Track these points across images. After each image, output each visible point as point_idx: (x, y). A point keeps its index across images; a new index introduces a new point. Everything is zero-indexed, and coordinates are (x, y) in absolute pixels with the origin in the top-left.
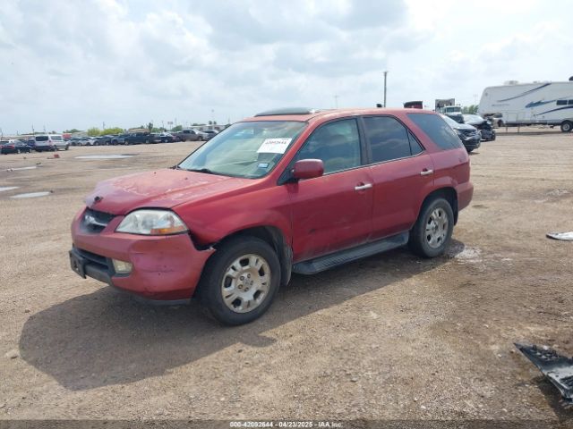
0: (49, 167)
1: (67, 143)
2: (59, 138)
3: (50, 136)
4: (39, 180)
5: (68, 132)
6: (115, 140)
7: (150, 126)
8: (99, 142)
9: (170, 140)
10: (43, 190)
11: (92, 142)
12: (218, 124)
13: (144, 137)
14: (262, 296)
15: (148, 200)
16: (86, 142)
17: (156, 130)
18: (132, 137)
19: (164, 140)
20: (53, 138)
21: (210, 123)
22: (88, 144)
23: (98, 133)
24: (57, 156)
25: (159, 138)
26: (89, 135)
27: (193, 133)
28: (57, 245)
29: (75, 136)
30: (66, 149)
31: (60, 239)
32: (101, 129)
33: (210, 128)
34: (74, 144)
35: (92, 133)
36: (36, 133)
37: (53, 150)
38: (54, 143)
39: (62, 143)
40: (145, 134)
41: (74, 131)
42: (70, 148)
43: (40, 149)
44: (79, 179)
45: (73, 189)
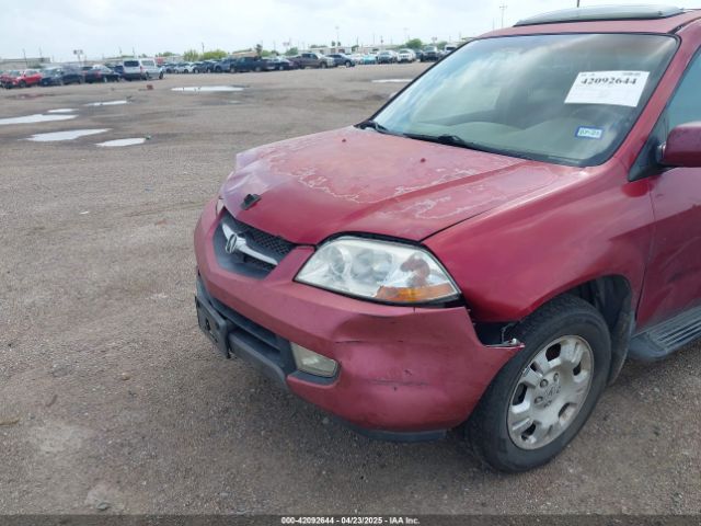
0: (141, 101)
1: (161, 69)
2: (151, 63)
3: (140, 61)
4: (131, 120)
5: (160, 55)
6: (218, 67)
7: (259, 48)
8: (199, 69)
9: (286, 67)
10: (136, 136)
11: (190, 69)
12: (343, 45)
13: (254, 63)
14: (570, 412)
15: (360, 213)
16: (183, 69)
17: (266, 54)
18: (239, 63)
19: (279, 66)
20: (144, 63)
21: (333, 44)
22: (186, 72)
23: (196, 56)
24: (150, 87)
25: (271, 65)
26: (185, 59)
27: (315, 57)
28: (162, 233)
29: (169, 60)
30: (161, 78)
31: (164, 222)
32: (200, 52)
33: (333, 50)
34: (169, 71)
35: (190, 56)
36: (124, 57)
37: (145, 79)
38: (146, 69)
39: (154, 69)
40: (255, 59)
41: (167, 55)
42: (165, 76)
43: (130, 78)
44: (181, 120)
45: (174, 135)
